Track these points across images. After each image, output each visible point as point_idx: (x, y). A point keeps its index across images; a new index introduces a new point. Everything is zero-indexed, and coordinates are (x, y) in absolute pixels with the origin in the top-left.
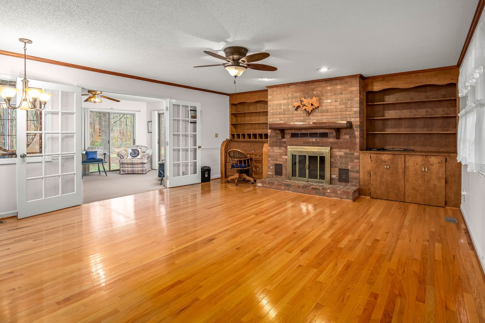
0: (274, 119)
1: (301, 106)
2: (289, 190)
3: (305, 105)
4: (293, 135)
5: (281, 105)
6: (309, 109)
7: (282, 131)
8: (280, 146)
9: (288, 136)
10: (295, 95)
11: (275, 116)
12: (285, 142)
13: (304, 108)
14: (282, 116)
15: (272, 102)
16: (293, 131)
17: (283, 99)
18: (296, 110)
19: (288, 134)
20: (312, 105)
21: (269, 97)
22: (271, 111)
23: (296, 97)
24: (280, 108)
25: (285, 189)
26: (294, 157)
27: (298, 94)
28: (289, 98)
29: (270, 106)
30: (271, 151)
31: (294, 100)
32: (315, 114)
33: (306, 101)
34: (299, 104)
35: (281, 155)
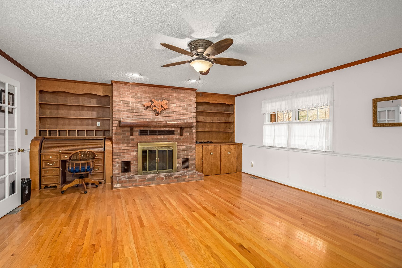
0: (121, 116)
1: (152, 106)
2: (153, 183)
3: (155, 106)
4: (142, 133)
5: (128, 102)
6: (159, 109)
7: (131, 128)
8: (128, 143)
9: (136, 134)
10: (144, 95)
11: (122, 113)
12: (133, 139)
13: (154, 108)
14: (130, 114)
15: (118, 98)
16: (142, 129)
17: (132, 97)
18: (146, 109)
19: (137, 131)
20: (162, 106)
21: (115, 93)
22: (117, 107)
23: (145, 98)
24: (127, 106)
25: (149, 184)
26: (144, 152)
27: (147, 95)
28: (138, 97)
29: (115, 102)
30: (117, 148)
31: (143, 100)
32: (163, 115)
33: (156, 103)
34: (150, 104)
35: (129, 151)
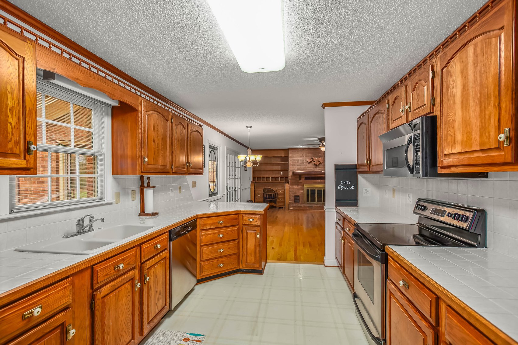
0: (294, 169)
1: (312, 162)
2: (311, 209)
3: (314, 161)
4: (307, 178)
5: (298, 160)
6: (317, 163)
7: (300, 176)
8: (298, 185)
9: (303, 179)
10: (308, 155)
11: (294, 167)
12: (301, 182)
13: (314, 163)
14: (299, 167)
15: (292, 158)
16: (307, 176)
17: (300, 157)
18: (309, 164)
19: (303, 177)
20: (319, 161)
21: (290, 155)
22: (291, 164)
23: (308, 156)
24: (298, 162)
25: (309, 209)
26: (308, 191)
27: (309, 155)
28: (304, 157)
29: (291, 160)
30: (292, 188)
31: (307, 158)
32: (320, 166)
33: (315, 159)
34: (311, 160)
35: (298, 190)
